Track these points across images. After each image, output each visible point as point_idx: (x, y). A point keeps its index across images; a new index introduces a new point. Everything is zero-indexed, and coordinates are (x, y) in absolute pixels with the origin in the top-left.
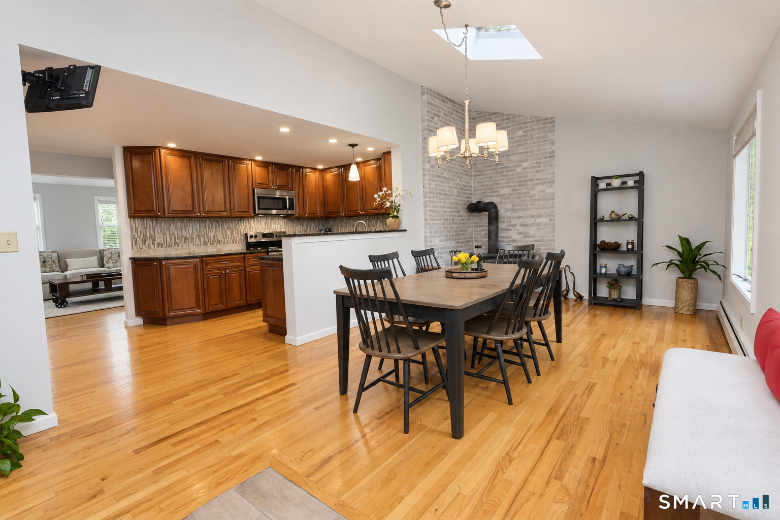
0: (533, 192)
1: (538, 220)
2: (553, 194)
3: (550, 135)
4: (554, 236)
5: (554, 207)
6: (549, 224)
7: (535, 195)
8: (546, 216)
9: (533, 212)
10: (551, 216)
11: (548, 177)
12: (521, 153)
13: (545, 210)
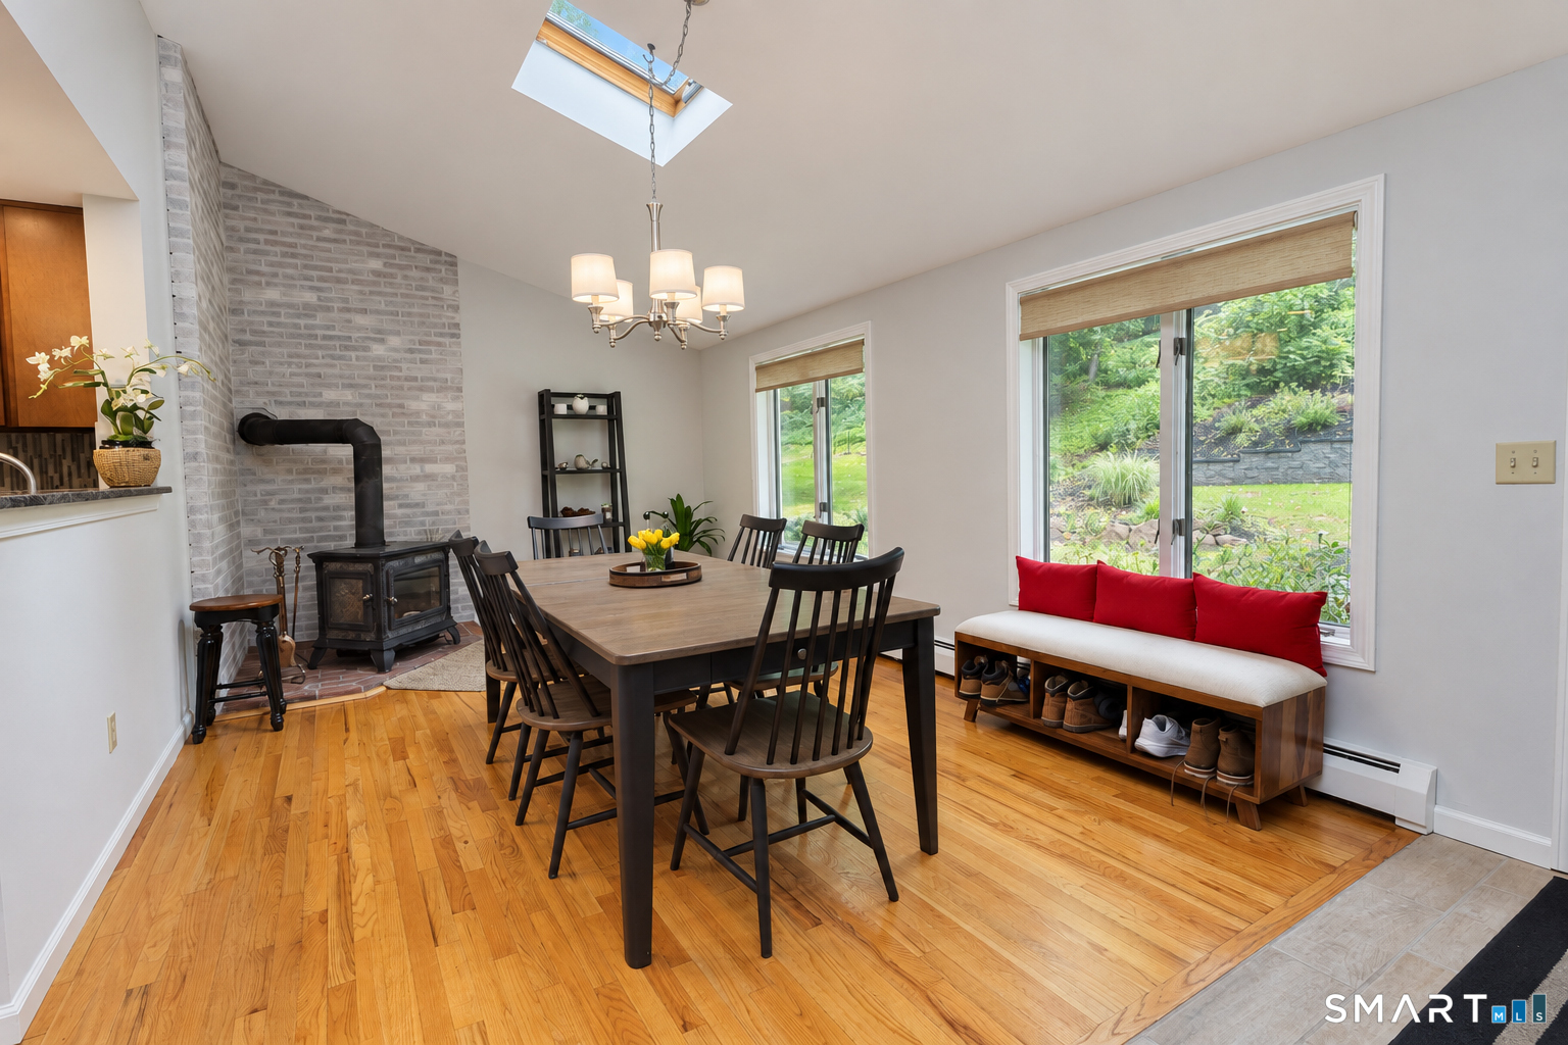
0: (413, 405)
1: (429, 468)
2: (459, 414)
3: (448, 290)
4: (467, 503)
5: (464, 442)
6: (453, 478)
7: (418, 413)
8: (447, 460)
9: (416, 450)
10: (459, 459)
11: (449, 376)
12: (378, 312)
13: (443, 448)
